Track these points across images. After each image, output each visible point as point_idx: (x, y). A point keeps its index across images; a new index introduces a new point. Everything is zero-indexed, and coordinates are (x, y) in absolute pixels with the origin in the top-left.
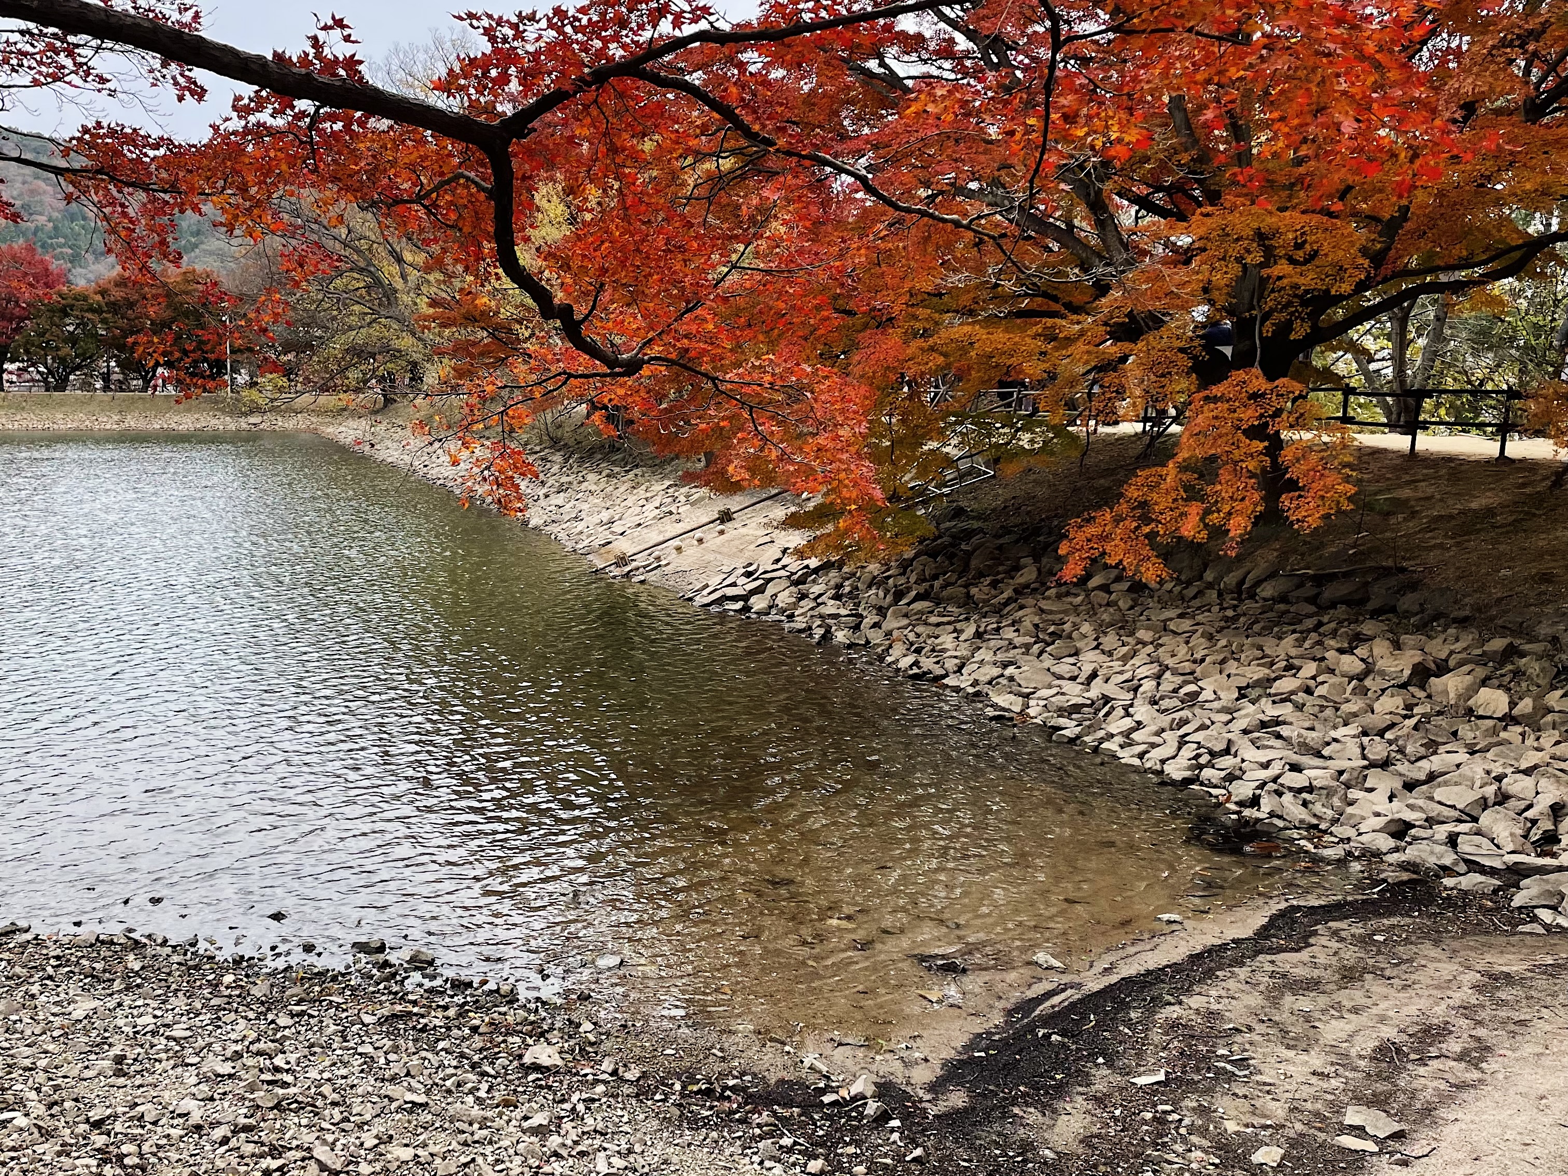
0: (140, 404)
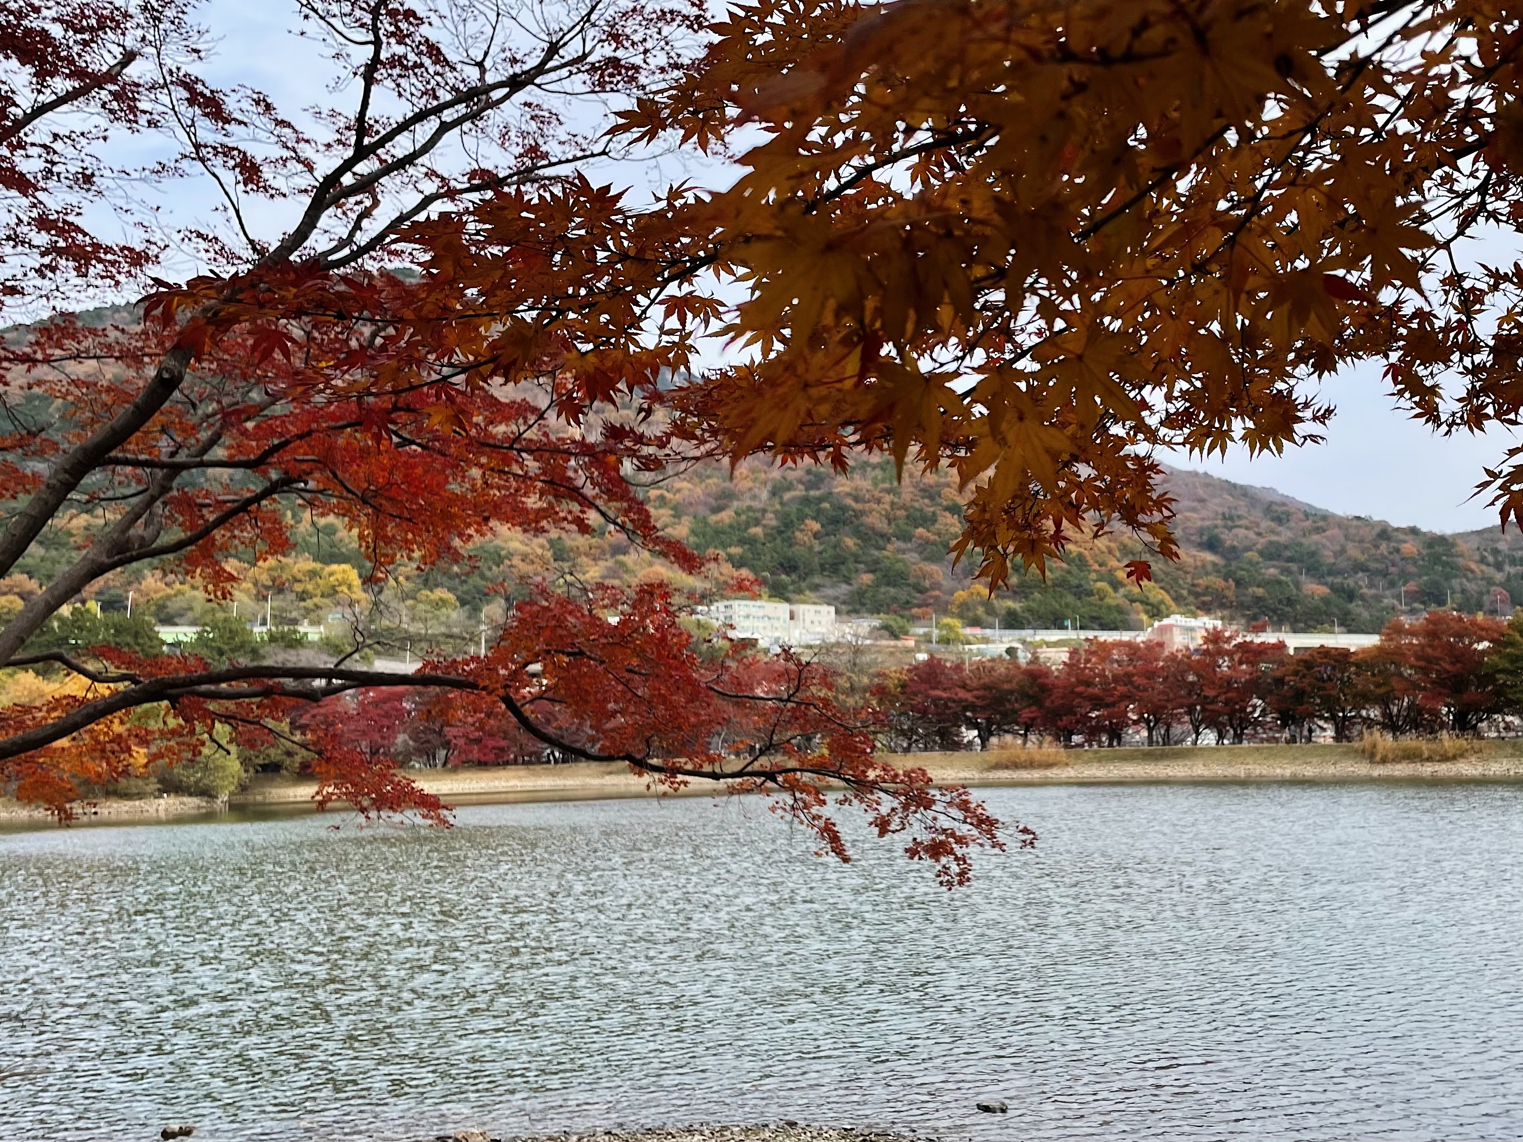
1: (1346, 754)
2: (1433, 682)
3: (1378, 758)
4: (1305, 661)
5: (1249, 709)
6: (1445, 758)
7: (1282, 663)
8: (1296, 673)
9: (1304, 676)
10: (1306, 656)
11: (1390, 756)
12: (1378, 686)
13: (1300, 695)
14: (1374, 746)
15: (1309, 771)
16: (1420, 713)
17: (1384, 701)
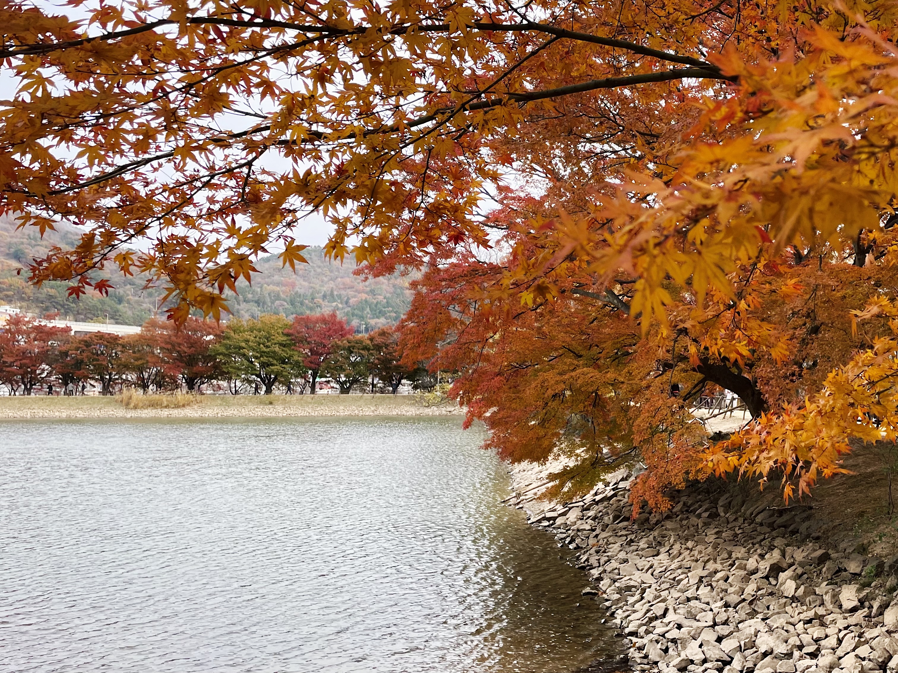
0: (387, 401)
1: (109, 403)
2: (174, 359)
3: (132, 405)
4: (86, 341)
5: (38, 372)
6: (177, 406)
7: (67, 342)
8: (77, 349)
9: (83, 351)
10: (87, 338)
11: (141, 405)
12: (137, 359)
13: (79, 364)
14: (130, 398)
15: (80, 414)
16: (163, 378)
17: (140, 370)
